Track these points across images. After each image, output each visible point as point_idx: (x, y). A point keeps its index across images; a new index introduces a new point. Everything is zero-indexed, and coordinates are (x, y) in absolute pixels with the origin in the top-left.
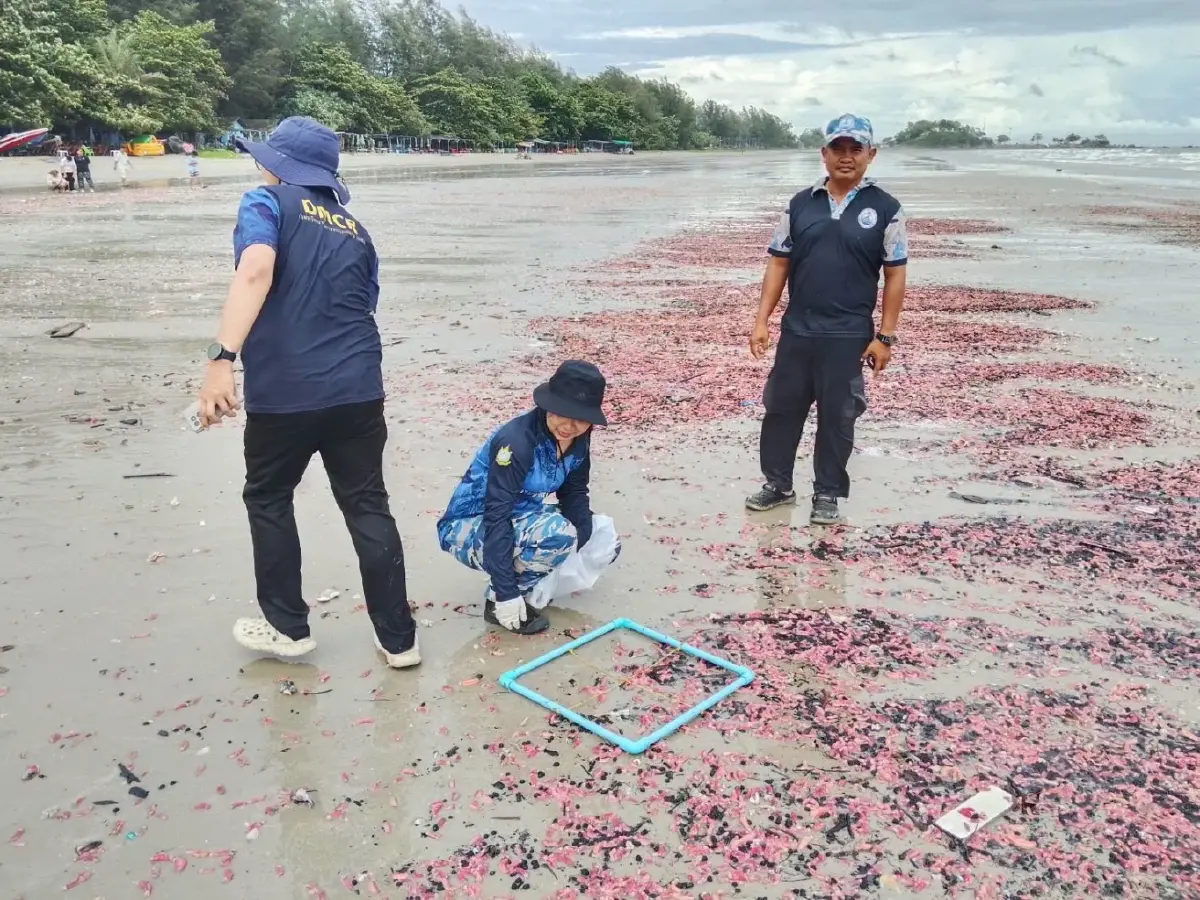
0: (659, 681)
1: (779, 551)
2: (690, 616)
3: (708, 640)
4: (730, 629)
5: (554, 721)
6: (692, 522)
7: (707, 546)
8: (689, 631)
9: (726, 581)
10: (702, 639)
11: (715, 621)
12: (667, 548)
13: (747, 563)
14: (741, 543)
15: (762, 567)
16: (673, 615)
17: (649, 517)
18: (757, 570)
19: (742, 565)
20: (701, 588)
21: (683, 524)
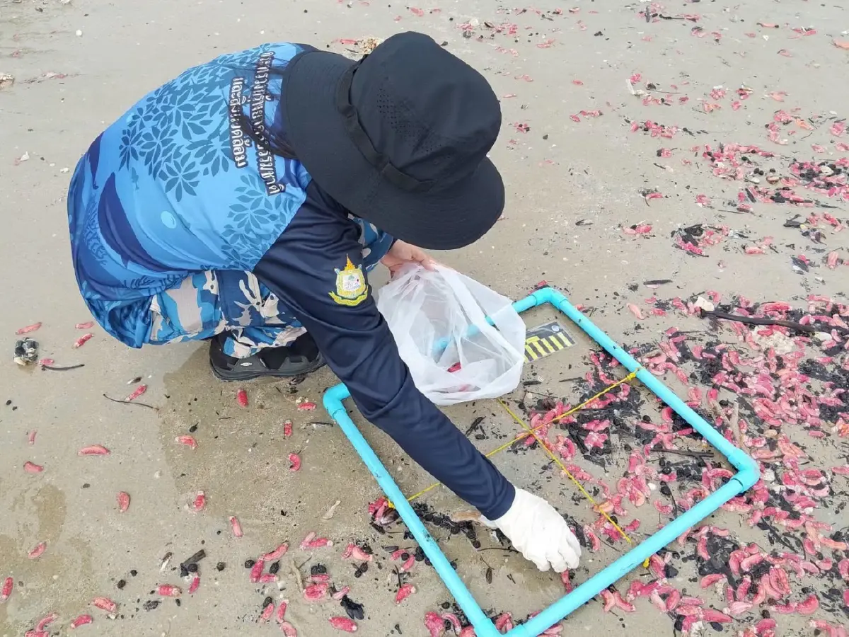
0: (583, 448)
1: (827, 170)
2: (664, 293)
3: (686, 356)
4: (729, 335)
5: (381, 520)
6: (696, 99)
7: (714, 149)
8: (656, 329)
9: (735, 223)
10: (676, 355)
11: (703, 314)
12: (651, 143)
13: (772, 190)
14: (768, 147)
15: (796, 201)
16: (634, 288)
17: (635, 80)
18: (786, 205)
19: (765, 194)
20: (691, 235)
21: (683, 100)
